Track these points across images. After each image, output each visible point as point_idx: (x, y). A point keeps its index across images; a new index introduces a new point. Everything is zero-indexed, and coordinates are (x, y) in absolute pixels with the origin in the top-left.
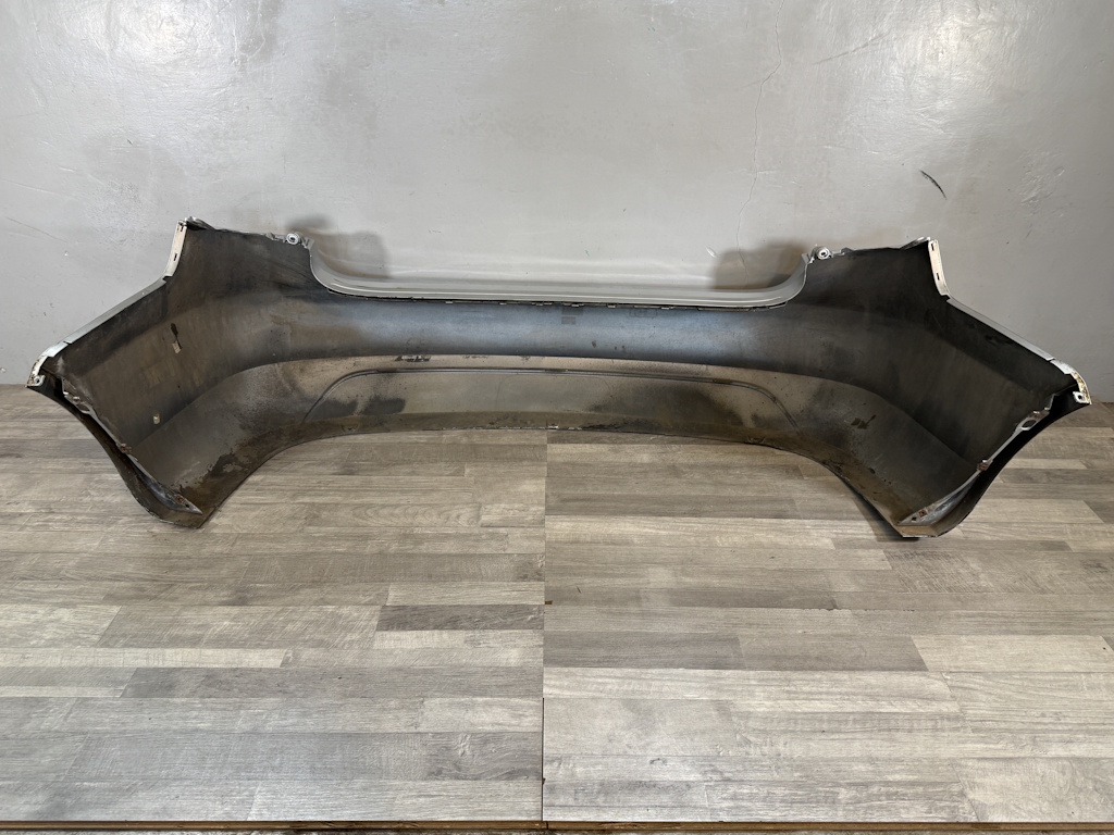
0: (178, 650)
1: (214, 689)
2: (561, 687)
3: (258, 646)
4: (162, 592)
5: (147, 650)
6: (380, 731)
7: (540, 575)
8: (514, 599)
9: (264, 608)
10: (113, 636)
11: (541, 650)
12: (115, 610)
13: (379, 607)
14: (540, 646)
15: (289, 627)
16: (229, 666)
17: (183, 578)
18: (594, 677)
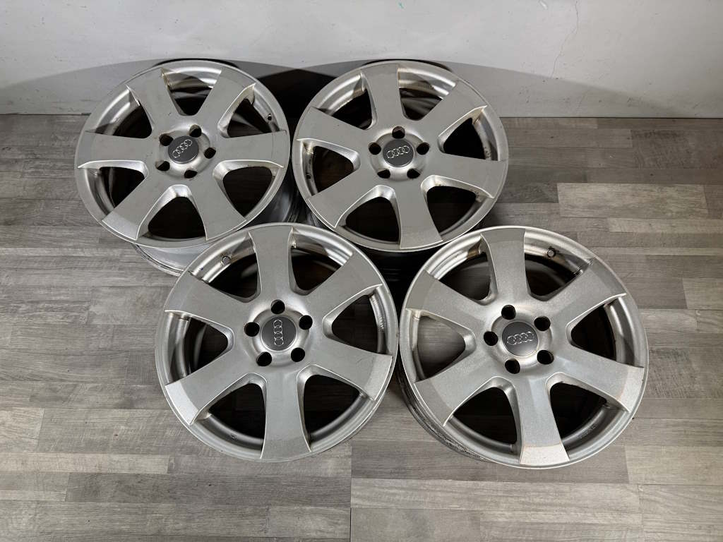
1: (125, 494)
3: (148, 452)
4: (70, 393)
9: (146, 411)
10: (47, 440)
12: (41, 412)
16: (132, 472)
17: (82, 378)
18: (387, 488)
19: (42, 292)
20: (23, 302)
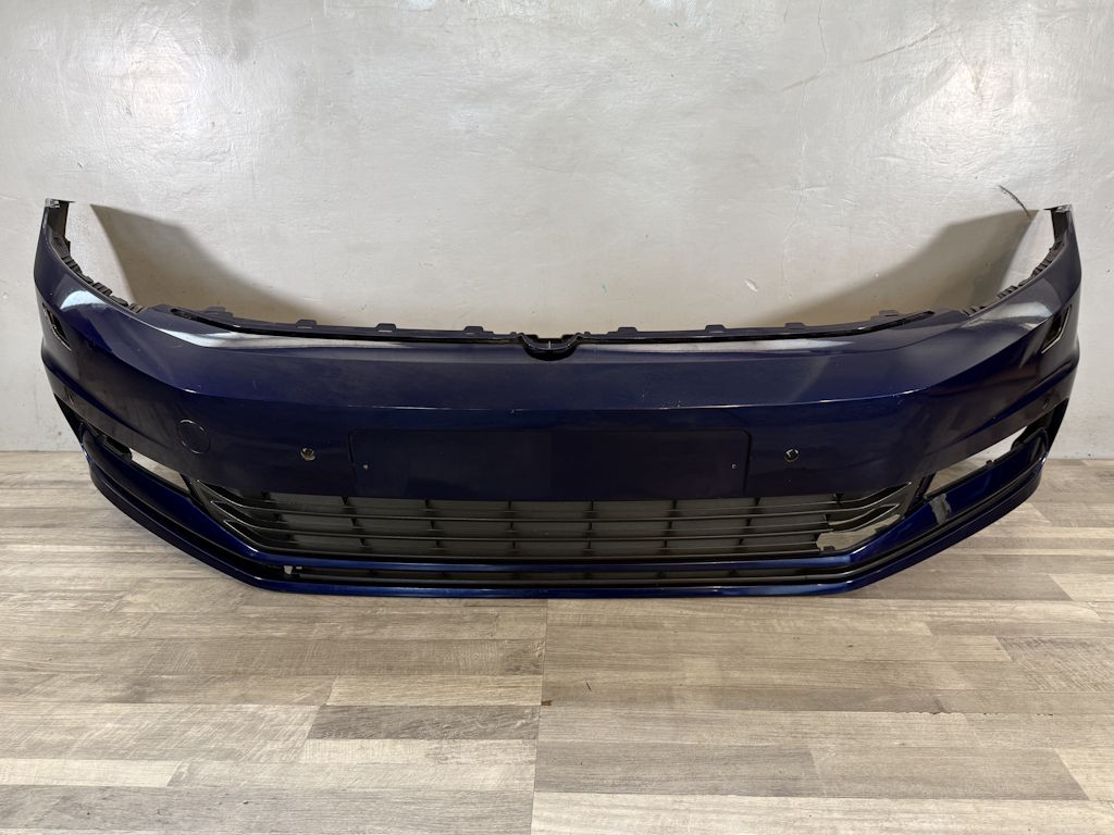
0: (37, 761)
2: (557, 821)
3: (142, 757)
4: (36, 684)
7: (537, 666)
8: (500, 697)
9: (164, 706)
13: (316, 708)
14: (531, 762)
15: (193, 732)
16: (98, 784)
17: (70, 667)
18: (606, 807)
19: (58, 582)
20: (21, 591)
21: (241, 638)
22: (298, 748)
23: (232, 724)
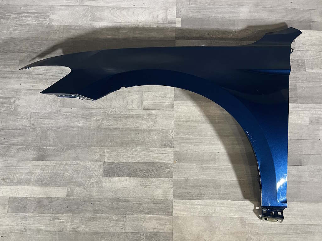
0: (23, 187)
2: (180, 211)
5: (10, 187)
6: (111, 231)
7: (171, 144)
8: (160, 159)
11: (172, 189)
13: (101, 163)
14: (171, 187)
15: (66, 174)
21: (68, 126)
22: (101, 181)
23: (77, 170)
